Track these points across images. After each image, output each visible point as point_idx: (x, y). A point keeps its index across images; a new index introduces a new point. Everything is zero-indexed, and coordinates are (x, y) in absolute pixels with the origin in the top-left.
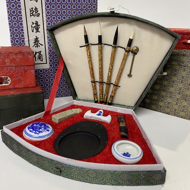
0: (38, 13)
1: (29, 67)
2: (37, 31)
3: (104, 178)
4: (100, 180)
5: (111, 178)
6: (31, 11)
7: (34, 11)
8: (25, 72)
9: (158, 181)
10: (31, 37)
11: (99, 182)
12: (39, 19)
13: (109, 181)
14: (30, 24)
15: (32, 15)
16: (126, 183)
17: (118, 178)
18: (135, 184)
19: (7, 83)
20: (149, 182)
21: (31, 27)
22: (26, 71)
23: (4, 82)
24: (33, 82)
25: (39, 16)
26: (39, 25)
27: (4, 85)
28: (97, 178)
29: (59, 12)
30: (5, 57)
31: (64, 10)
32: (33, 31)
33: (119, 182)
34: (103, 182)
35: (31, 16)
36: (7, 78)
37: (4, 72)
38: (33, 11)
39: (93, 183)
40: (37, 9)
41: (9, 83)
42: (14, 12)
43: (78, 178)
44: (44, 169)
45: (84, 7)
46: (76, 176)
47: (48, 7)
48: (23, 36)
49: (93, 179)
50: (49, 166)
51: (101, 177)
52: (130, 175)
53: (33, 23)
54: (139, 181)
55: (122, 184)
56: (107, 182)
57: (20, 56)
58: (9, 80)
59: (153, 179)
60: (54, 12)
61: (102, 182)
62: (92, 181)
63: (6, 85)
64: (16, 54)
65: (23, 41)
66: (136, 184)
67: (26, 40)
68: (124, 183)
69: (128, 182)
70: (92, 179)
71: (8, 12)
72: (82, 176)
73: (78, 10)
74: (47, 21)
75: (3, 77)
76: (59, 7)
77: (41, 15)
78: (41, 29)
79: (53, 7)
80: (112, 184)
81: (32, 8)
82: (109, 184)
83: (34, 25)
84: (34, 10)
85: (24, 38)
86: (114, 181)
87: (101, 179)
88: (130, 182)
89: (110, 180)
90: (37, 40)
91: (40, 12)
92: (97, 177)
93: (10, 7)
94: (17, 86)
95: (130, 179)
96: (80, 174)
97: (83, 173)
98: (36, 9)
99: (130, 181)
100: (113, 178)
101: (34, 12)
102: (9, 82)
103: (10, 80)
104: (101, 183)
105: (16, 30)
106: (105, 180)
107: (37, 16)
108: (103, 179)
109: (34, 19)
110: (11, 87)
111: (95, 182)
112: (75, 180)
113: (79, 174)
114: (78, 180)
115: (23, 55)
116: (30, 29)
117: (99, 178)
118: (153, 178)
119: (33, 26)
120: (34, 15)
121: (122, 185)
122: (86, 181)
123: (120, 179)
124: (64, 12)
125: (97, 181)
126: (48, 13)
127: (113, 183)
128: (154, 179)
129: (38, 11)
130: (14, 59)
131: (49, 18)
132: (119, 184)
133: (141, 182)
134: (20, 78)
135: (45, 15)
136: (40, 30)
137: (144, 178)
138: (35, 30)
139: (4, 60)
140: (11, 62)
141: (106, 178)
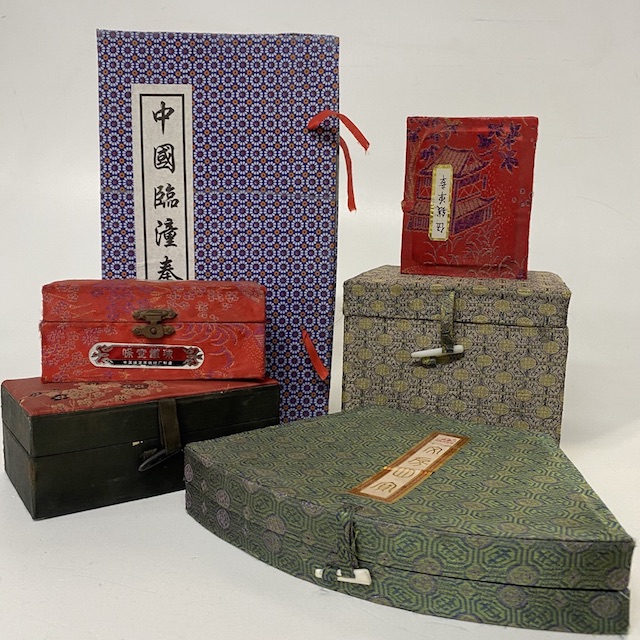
0: (174, 197)
1: (253, 325)
2: (170, 243)
3: (454, 595)
4: (443, 603)
5: (475, 598)
6: (156, 194)
7: (166, 193)
8: (241, 336)
9: (606, 620)
10: (151, 258)
11: (441, 610)
12: (176, 215)
13: (469, 607)
14: (151, 226)
15: (159, 202)
16: (516, 617)
17: (494, 599)
18: (541, 622)
19: (195, 363)
20: (582, 621)
21: (154, 233)
22: (244, 336)
23: (187, 361)
24: (258, 365)
25: (175, 205)
26: (176, 229)
27: (186, 367)
28: (437, 597)
29: (229, 197)
30: (197, 299)
31: (241, 192)
32: (158, 244)
33: (496, 613)
34: (453, 611)
35: (156, 205)
36: (196, 351)
37: (190, 336)
38: (163, 194)
39: (424, 613)
40: (173, 188)
41: (200, 365)
42: (115, 197)
43: (387, 595)
44: (296, 570)
45: (298, 182)
46: (381, 590)
47: (200, 183)
48: (132, 254)
49: (425, 600)
50: (311, 561)
51: (448, 594)
52: (527, 594)
53: (160, 224)
54: (552, 615)
55: (506, 619)
56: (463, 610)
57: (232, 298)
58: (200, 357)
59: (593, 612)
60: (214, 197)
61: (451, 609)
62: (423, 605)
63: (193, 367)
64: (224, 292)
65: (132, 267)
66: (543, 625)
67: (140, 264)
68: (511, 616)
69: (522, 614)
70: (422, 599)
71: (102, 197)
72: (397, 590)
73: (281, 190)
74: (197, 219)
75: (188, 347)
76: (229, 183)
77: (181, 204)
78: (179, 239)
79: (214, 183)
80: (476, 617)
81: (161, 187)
82: (469, 617)
83: (163, 228)
84: (164, 190)
85: (135, 261)
86: (482, 609)
87: (447, 601)
88: (527, 616)
89: (473, 604)
90: (166, 265)
91: (179, 195)
92: (438, 594)
93: (108, 186)
94: (218, 374)
95: (528, 606)
96: (390, 584)
97: (398, 581)
98: (170, 188)
99: (527, 610)
100: (480, 600)
101: (166, 196)
102: (201, 362)
103: (203, 357)
104: (447, 612)
105: (117, 239)
106: (457, 603)
107: (172, 206)
108: (452, 601)
109: (165, 213)
110: (203, 375)
111: (430, 608)
112: (377, 602)
113: (390, 581)
114: (386, 601)
115: (240, 295)
116: (151, 238)
117: (443, 596)
118: (591, 609)
119: (160, 230)
120: (164, 204)
121: (505, 623)
122: (406, 604)
123: (499, 604)
124: (243, 197)
125: (436, 606)
126: (200, 198)
127: (480, 616)
128: (596, 615)
129: (174, 194)
130: (218, 305)
131: (200, 212)
132: (497, 621)
133: (557, 619)
134: (227, 354)
135: (190, 204)
136: (176, 240)
137: (567, 607)
138: (164, 241)
139: (193, 304)
140: (210, 311)
141: (461, 598)
